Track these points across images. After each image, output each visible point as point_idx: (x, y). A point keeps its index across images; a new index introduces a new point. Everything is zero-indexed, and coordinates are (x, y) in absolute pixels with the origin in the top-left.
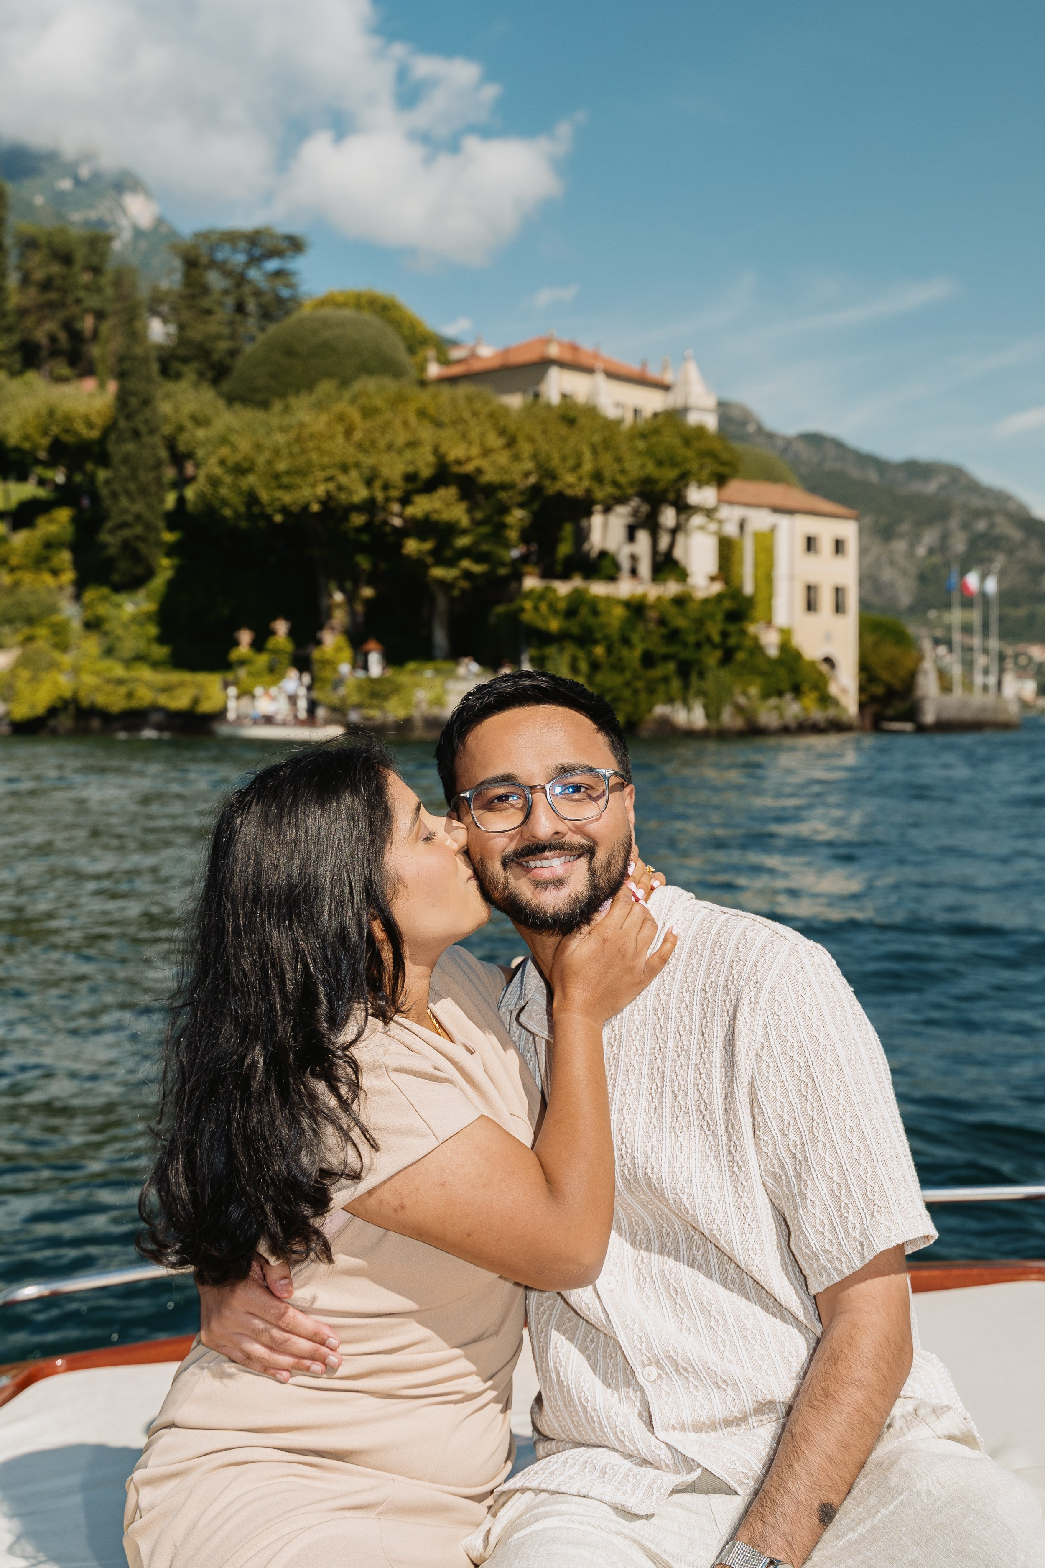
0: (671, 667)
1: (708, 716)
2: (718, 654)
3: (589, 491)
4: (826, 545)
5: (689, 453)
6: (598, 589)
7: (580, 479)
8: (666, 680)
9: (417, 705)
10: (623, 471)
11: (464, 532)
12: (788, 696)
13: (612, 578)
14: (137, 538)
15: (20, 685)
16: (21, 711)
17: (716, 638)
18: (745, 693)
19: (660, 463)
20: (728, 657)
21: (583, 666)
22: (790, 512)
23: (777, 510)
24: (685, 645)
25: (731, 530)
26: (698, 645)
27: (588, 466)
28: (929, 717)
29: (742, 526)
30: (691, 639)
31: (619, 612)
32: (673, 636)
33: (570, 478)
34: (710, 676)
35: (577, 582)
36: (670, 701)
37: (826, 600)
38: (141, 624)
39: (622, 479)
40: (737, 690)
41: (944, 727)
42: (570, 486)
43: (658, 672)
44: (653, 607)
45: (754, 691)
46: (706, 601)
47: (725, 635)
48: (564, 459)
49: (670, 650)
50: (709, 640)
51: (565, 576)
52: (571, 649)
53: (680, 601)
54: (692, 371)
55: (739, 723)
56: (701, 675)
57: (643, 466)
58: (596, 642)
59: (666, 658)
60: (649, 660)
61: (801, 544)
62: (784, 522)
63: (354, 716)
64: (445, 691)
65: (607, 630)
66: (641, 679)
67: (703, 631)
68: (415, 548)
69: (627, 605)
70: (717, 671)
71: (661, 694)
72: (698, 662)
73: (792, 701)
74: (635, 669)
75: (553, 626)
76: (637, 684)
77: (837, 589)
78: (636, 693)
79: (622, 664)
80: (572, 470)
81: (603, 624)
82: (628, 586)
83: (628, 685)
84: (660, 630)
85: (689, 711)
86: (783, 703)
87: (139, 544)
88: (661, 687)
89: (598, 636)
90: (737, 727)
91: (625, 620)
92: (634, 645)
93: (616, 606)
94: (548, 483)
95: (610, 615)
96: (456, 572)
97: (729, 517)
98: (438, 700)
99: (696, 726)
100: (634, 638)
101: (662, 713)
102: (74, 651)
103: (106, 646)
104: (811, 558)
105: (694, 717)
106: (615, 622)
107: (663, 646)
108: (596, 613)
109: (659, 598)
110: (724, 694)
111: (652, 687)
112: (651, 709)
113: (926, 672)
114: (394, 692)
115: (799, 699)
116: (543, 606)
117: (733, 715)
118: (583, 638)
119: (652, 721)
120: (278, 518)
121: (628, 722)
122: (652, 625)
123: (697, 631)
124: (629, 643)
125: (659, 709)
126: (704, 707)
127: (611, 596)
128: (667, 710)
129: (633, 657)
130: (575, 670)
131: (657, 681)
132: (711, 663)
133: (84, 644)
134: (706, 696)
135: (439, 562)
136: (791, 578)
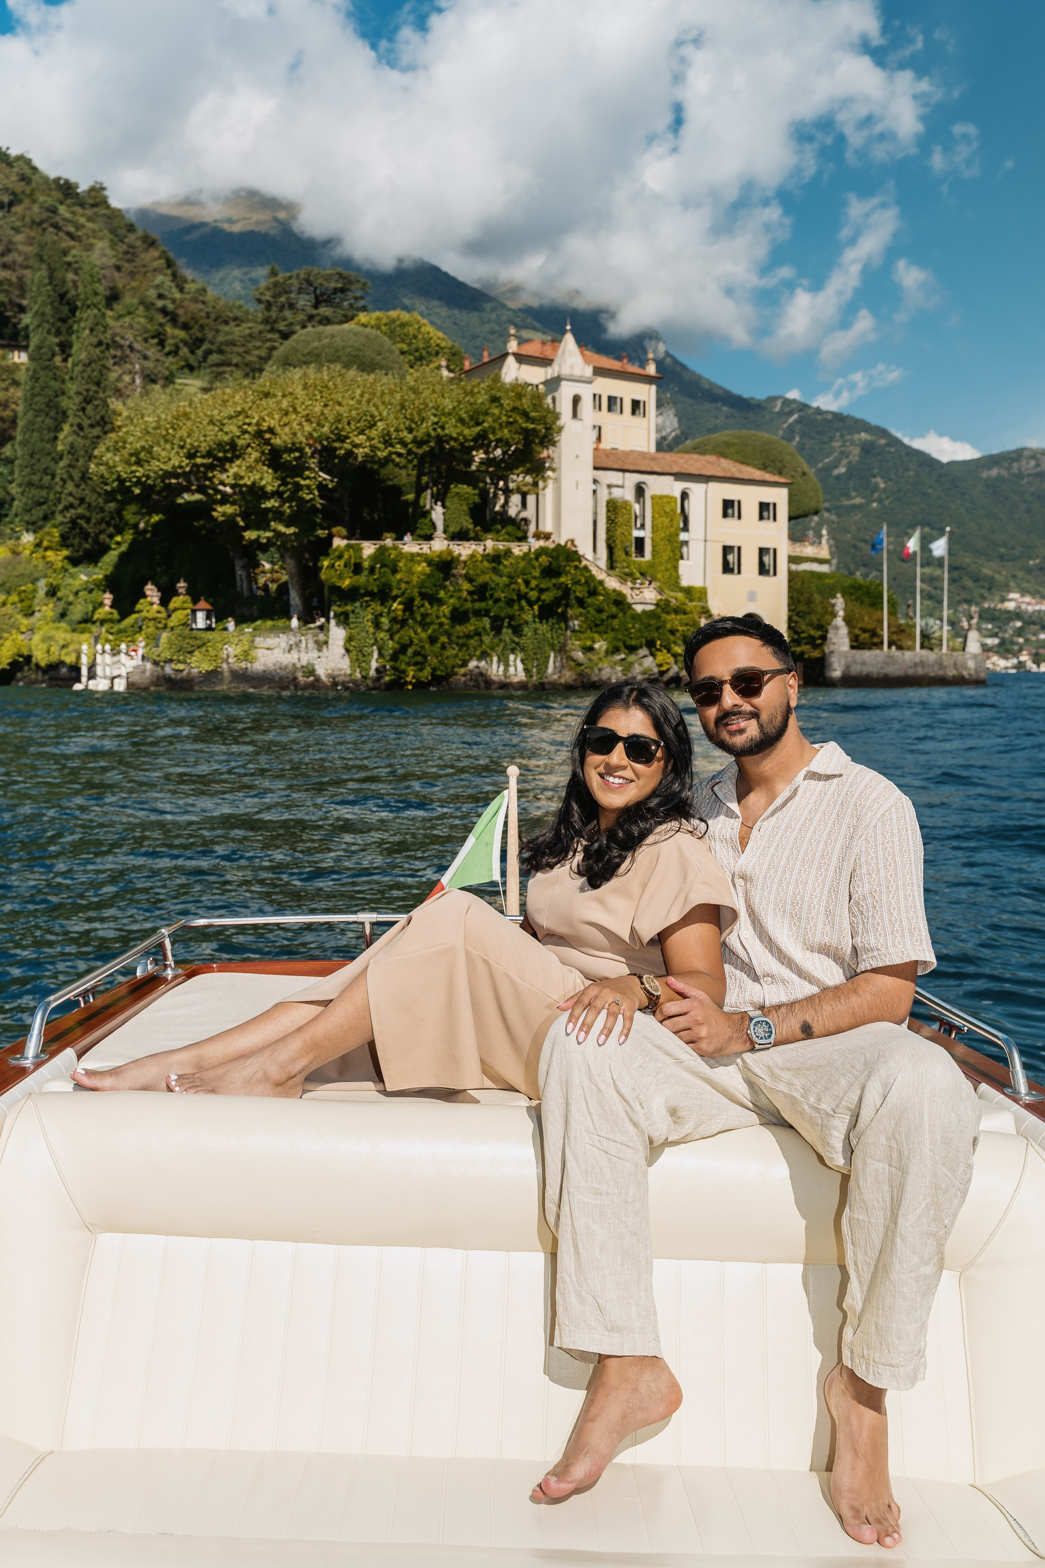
0: (486, 621)
1: (527, 671)
2: (536, 608)
4: (750, 510)
6: (410, 546)
7: (370, 439)
8: (478, 634)
9: (226, 661)
12: (644, 651)
17: (533, 595)
21: (384, 620)
22: (707, 479)
23: (680, 476)
25: (624, 494)
28: (837, 673)
29: (640, 491)
30: (502, 594)
31: (422, 568)
32: (481, 592)
34: (527, 630)
35: (386, 541)
36: (484, 655)
37: (750, 562)
41: (850, 681)
43: (470, 627)
44: (462, 563)
45: (600, 645)
47: (539, 590)
49: (482, 605)
50: (523, 595)
52: (376, 607)
53: (496, 558)
54: (570, 344)
55: (568, 676)
56: (517, 630)
58: (394, 599)
59: (478, 614)
60: (459, 616)
61: (719, 508)
62: (696, 490)
63: (168, 669)
64: (253, 646)
65: (403, 586)
66: (448, 634)
67: (513, 586)
68: (222, 511)
69: (430, 562)
70: (538, 626)
71: (475, 649)
72: (511, 618)
73: (645, 656)
74: (441, 625)
75: (346, 583)
76: (444, 639)
77: (762, 551)
78: (443, 647)
79: (428, 620)
80: (362, 432)
81: (400, 580)
82: (439, 545)
83: (433, 640)
84: (466, 586)
85: (507, 665)
86: (632, 658)
87: (82, 522)
88: (473, 642)
89: (395, 592)
90: (563, 681)
91: (429, 576)
92: (441, 602)
93: (419, 563)
94: (336, 445)
95: (410, 572)
96: (269, 534)
97: (620, 483)
98: (246, 655)
99: (515, 680)
100: (442, 594)
101: (478, 667)
102: (37, 614)
103: (60, 611)
104: (731, 522)
105: (512, 670)
106: (415, 579)
107: (473, 601)
108: (395, 571)
109: (472, 556)
110: (547, 648)
111: (461, 641)
112: (465, 664)
113: (837, 628)
114: (199, 647)
115: (653, 655)
116: (340, 564)
117: (560, 670)
118: (383, 595)
119: (464, 675)
120: (137, 491)
121: (433, 675)
122: (460, 581)
123: (508, 586)
124: (435, 600)
125: (473, 664)
126: (522, 661)
127: (419, 555)
128: (483, 664)
129: (441, 614)
130: (377, 625)
131: (468, 637)
132: (528, 616)
133: (44, 608)
134: (523, 650)
135: (250, 527)
136: (705, 541)
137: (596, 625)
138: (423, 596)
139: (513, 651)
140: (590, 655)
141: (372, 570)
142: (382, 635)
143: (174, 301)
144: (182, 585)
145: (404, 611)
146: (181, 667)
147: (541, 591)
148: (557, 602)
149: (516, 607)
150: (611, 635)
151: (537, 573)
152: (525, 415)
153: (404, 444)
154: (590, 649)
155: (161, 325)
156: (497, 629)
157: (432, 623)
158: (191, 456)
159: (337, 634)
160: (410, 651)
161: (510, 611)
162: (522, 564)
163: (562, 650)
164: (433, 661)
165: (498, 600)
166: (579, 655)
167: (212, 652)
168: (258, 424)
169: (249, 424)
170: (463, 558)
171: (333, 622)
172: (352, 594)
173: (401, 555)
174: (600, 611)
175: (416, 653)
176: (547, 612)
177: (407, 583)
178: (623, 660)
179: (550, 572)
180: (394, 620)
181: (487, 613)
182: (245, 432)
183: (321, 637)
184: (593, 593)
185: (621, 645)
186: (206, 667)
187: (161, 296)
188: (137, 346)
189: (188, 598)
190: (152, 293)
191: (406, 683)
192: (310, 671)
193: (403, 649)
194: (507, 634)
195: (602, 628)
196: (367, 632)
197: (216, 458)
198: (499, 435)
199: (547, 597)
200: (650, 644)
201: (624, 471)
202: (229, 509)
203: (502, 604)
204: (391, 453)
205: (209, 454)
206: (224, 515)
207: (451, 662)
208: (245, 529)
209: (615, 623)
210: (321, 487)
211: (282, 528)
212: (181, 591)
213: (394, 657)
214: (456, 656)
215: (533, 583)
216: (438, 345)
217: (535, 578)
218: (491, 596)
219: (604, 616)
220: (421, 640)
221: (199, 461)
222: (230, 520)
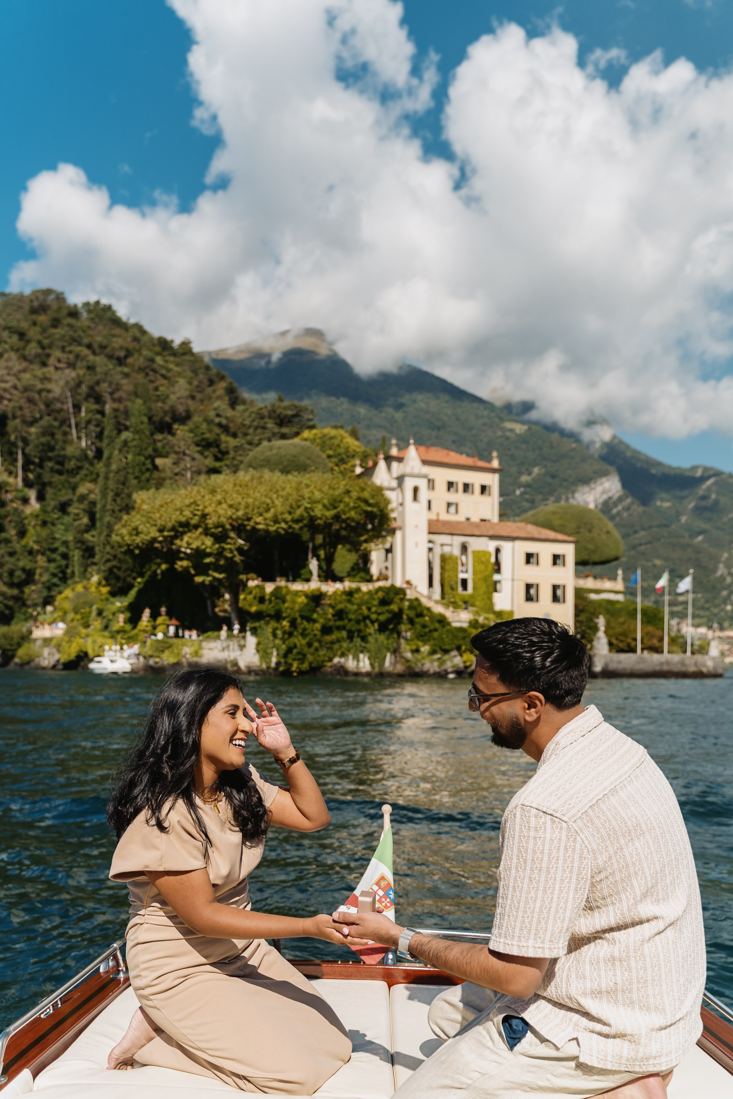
0: (344, 634)
1: (372, 665)
2: (376, 625)
4: (544, 559)
6: (297, 586)
8: (338, 641)
9: (184, 656)
11: (209, 555)
12: (454, 653)
13: (308, 580)
17: (374, 617)
18: (413, 650)
21: (279, 633)
23: (497, 538)
25: (448, 550)
26: (358, 620)
28: (598, 668)
29: (464, 547)
30: (353, 616)
31: (302, 600)
32: (340, 614)
33: (259, 519)
34: (371, 639)
35: (281, 582)
36: (343, 655)
37: (546, 594)
40: (406, 648)
43: (333, 637)
45: (425, 649)
46: (368, 592)
49: (341, 623)
51: (272, 580)
52: (273, 624)
53: (350, 594)
55: (400, 668)
56: (364, 639)
58: (284, 619)
59: (339, 628)
60: (326, 630)
61: (523, 558)
62: (507, 546)
63: (151, 662)
64: (200, 648)
65: (289, 611)
66: (320, 641)
67: (360, 611)
68: (181, 564)
69: (307, 596)
70: (378, 636)
71: (337, 650)
72: (359, 631)
73: (455, 656)
74: (315, 635)
75: (253, 609)
76: (316, 644)
77: (555, 587)
78: (317, 649)
79: (307, 632)
81: (287, 608)
82: (315, 585)
83: (309, 645)
84: (331, 611)
85: (358, 661)
86: (446, 657)
87: (115, 570)
88: (336, 646)
89: (284, 615)
90: (396, 671)
91: (306, 605)
92: (315, 621)
93: (300, 596)
95: (294, 602)
97: (449, 542)
98: (196, 653)
99: (364, 670)
100: (315, 616)
101: (339, 662)
103: (104, 625)
104: (532, 567)
105: (361, 664)
106: (297, 607)
107: (335, 621)
108: (284, 602)
109: (335, 592)
110: (384, 651)
111: (328, 646)
112: (331, 660)
113: (599, 638)
114: (168, 648)
115: (461, 655)
116: (250, 597)
117: (394, 664)
118: (278, 616)
119: (331, 667)
120: (138, 552)
121: (311, 667)
122: (326, 608)
123: (356, 611)
124: (310, 620)
125: (336, 660)
126: (368, 658)
127: (301, 591)
128: (342, 660)
129: (314, 628)
130: (275, 635)
131: (332, 643)
132: (371, 630)
134: (369, 651)
135: (198, 574)
136: (513, 580)
137: (422, 636)
138: (303, 617)
139: (362, 652)
140: (416, 655)
141: (270, 601)
142: (278, 642)
143: (227, 418)
144: (163, 610)
145: (291, 626)
146: (157, 660)
147: (379, 614)
148: (389, 621)
149: (362, 624)
150: (432, 642)
151: (376, 602)
152: (366, 502)
153: (286, 522)
154: (417, 651)
155: (218, 435)
156: (351, 638)
157: (309, 634)
158: (161, 531)
159: (251, 640)
160: (295, 651)
161: (358, 627)
162: (366, 597)
163: (395, 651)
164: (310, 658)
165: (350, 620)
166: (409, 655)
167: (176, 651)
168: (203, 510)
169: (198, 510)
170: (330, 593)
171: (248, 634)
172: (259, 616)
173: (289, 591)
174: (424, 626)
175: (299, 653)
176: (383, 628)
177: (292, 609)
178: (439, 659)
179: (384, 602)
180: (284, 633)
181: (344, 628)
182: (195, 515)
183: (242, 642)
184: (420, 615)
185: (437, 649)
186: (172, 660)
187: (218, 415)
188: (187, 452)
189: (167, 618)
190: (212, 414)
191: (293, 672)
192: (235, 664)
193: (289, 650)
194: (357, 641)
195: (426, 638)
196: (268, 639)
197: (177, 531)
198: (348, 515)
199: (382, 618)
200: (458, 648)
201: (452, 534)
202: (185, 563)
203: (353, 623)
204: (278, 528)
205: (173, 529)
206: (181, 566)
207: (321, 659)
208: (195, 575)
209: (436, 634)
210: (240, 550)
211: (217, 575)
212: (163, 613)
213: (285, 656)
214: (325, 655)
215: (374, 609)
216: (354, 451)
217: (375, 606)
218: (347, 617)
219: (427, 630)
220: (301, 645)
221: (166, 533)
222: (186, 569)
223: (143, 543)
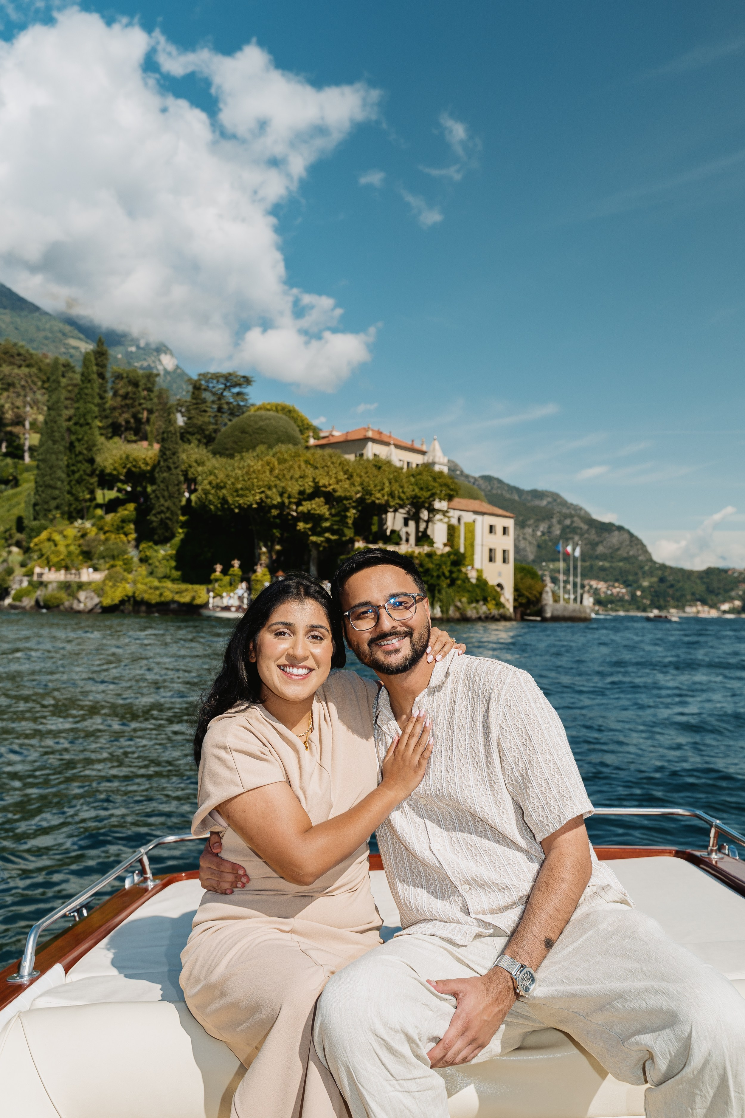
1: (442, 611)
2: (448, 581)
3: (387, 501)
4: (499, 530)
5: (436, 484)
7: (383, 496)
10: (403, 492)
11: (327, 520)
12: (481, 603)
13: (398, 544)
14: (167, 518)
15: (107, 588)
16: (107, 602)
17: (447, 574)
18: (460, 601)
19: (421, 489)
20: (452, 583)
22: (483, 514)
23: (475, 512)
24: (432, 576)
25: (454, 521)
26: (438, 577)
27: (387, 489)
28: (548, 615)
29: (459, 520)
30: (435, 574)
33: (379, 495)
34: (444, 592)
37: (499, 556)
38: (168, 560)
39: (402, 495)
40: (457, 599)
41: (555, 619)
42: (378, 499)
44: (417, 557)
45: (464, 600)
46: (442, 555)
47: (451, 572)
48: (375, 486)
50: (444, 574)
51: (375, 541)
53: (430, 555)
54: (437, 445)
55: (457, 615)
56: (439, 592)
57: (413, 490)
61: (488, 529)
62: (479, 518)
68: (302, 526)
70: (447, 590)
77: (504, 551)
80: (379, 491)
82: (403, 548)
87: (168, 521)
94: (367, 497)
96: (322, 539)
97: (453, 515)
102: (134, 572)
103: (150, 570)
104: (492, 536)
105: (435, 611)
109: (419, 553)
110: (450, 601)
113: (547, 592)
117: (455, 611)
120: (237, 511)
126: (440, 607)
132: (445, 586)
133: (139, 569)
134: (441, 601)
135: (314, 534)
136: (482, 545)
140: (463, 605)
150: (467, 594)
166: (459, 604)
185: (472, 599)
201: (454, 509)
223: (245, 504)
